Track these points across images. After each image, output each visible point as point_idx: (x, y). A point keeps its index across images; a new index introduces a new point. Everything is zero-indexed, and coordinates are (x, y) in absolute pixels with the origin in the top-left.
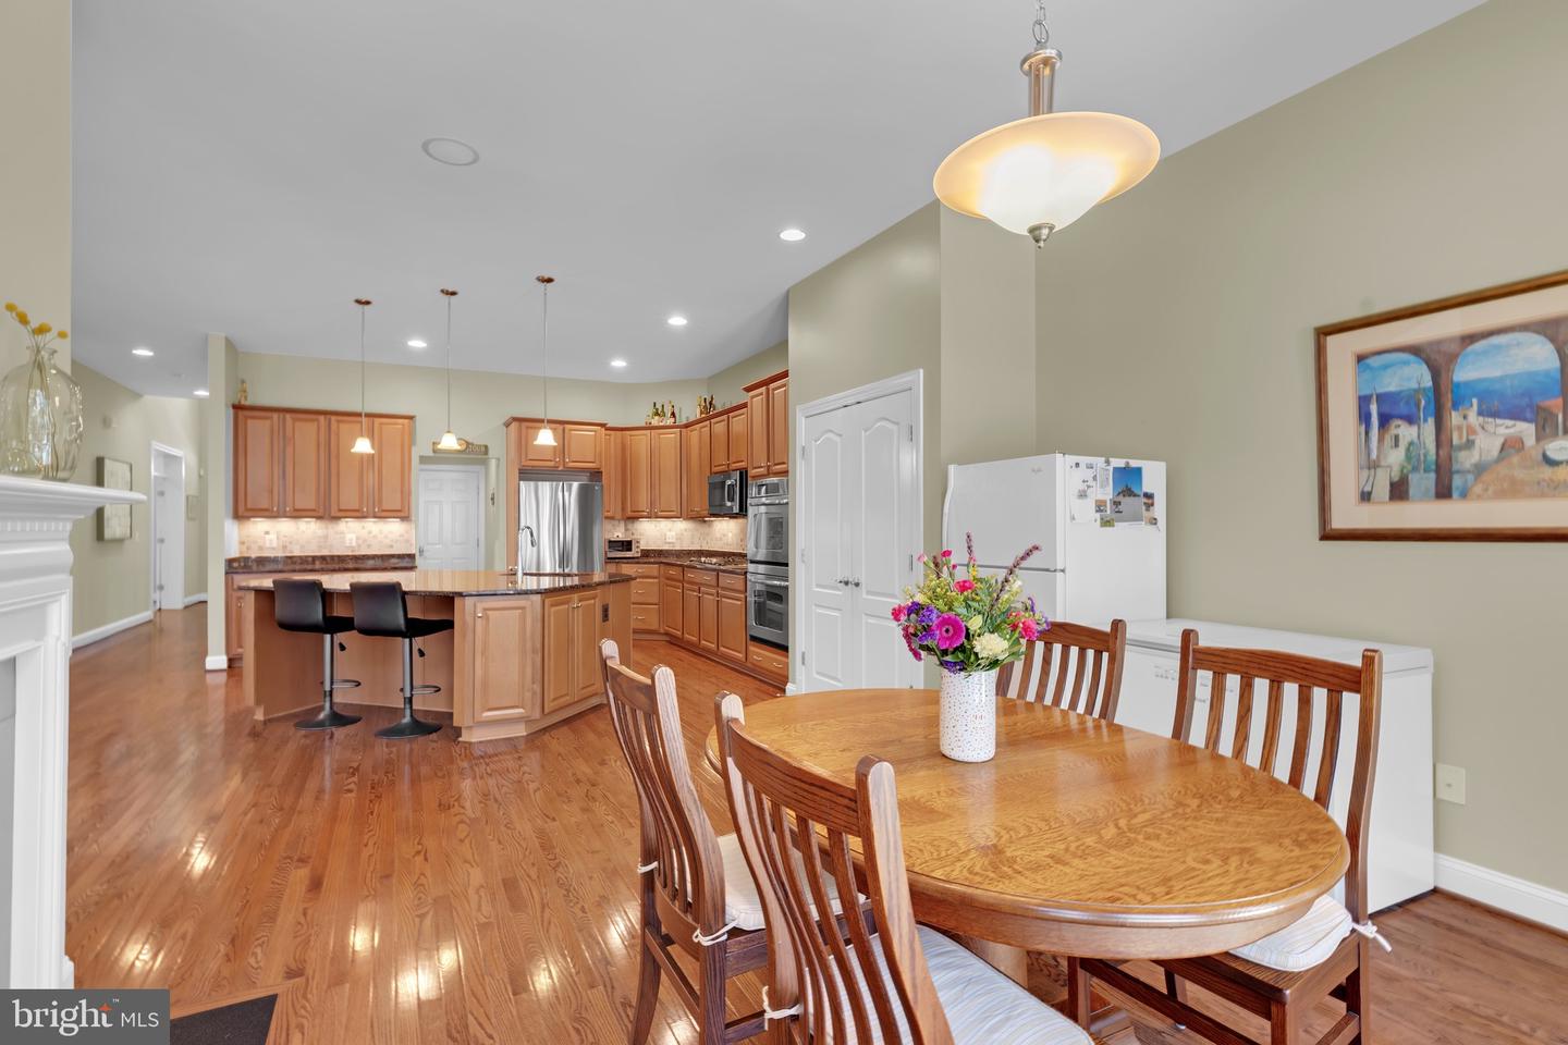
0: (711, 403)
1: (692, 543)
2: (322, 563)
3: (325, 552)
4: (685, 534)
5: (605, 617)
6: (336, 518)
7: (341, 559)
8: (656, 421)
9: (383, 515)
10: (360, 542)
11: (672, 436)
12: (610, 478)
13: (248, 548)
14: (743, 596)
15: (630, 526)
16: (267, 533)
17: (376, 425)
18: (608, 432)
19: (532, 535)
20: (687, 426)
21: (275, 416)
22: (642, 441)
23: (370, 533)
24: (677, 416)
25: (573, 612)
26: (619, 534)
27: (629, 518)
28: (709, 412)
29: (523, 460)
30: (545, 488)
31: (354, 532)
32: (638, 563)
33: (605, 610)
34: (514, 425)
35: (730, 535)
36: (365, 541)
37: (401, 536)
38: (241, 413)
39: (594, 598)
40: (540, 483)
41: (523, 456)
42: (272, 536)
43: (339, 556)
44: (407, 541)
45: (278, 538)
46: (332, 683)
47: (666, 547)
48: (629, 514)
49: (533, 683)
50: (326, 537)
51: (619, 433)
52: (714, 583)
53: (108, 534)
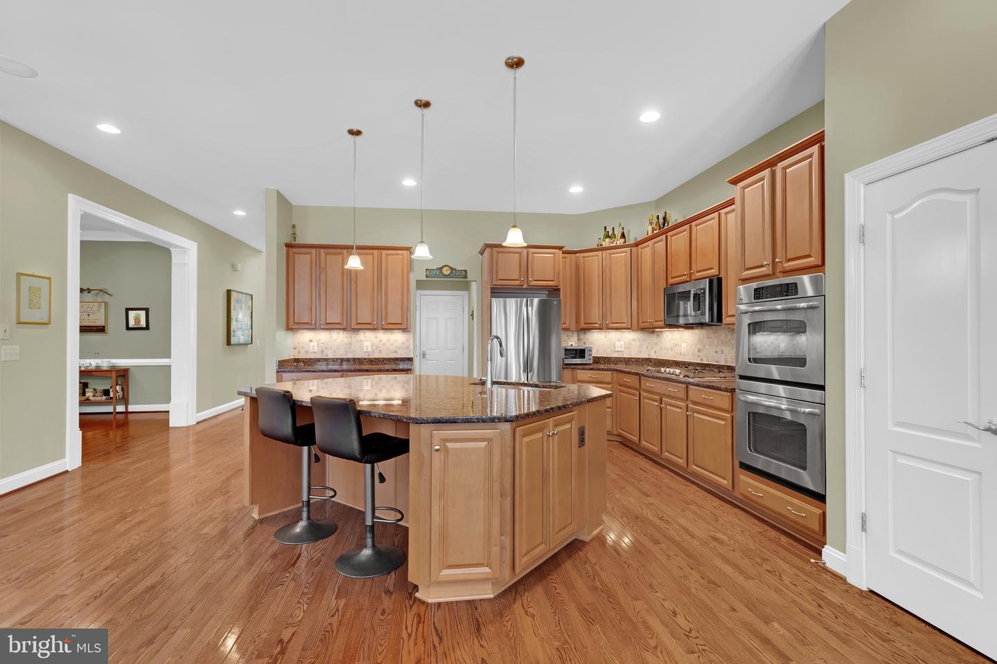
0: (664, 219)
1: (640, 352)
2: (347, 365)
3: (350, 356)
4: (632, 343)
5: (582, 441)
6: (356, 330)
7: (360, 361)
8: (607, 243)
9: (389, 327)
10: (374, 347)
11: (622, 256)
12: (566, 295)
13: (299, 353)
14: (729, 415)
15: (582, 337)
16: (311, 341)
17: (383, 255)
18: (565, 255)
19: (501, 345)
20: (637, 244)
21: (314, 251)
22: (594, 263)
23: (381, 341)
24: (626, 237)
25: (548, 441)
26: (572, 342)
27: (582, 329)
28: (664, 228)
29: (494, 280)
30: (512, 303)
31: (368, 341)
32: (591, 369)
33: (582, 433)
34: (488, 250)
35: (684, 345)
36: (377, 348)
37: (403, 343)
38: (290, 249)
39: (570, 421)
40: (508, 299)
41: (494, 276)
42: (314, 344)
43: (359, 359)
44: (408, 348)
45: (318, 345)
46: (309, 494)
47: (615, 355)
48: (583, 325)
49: (502, 535)
50: (350, 344)
51: (573, 256)
52: (682, 395)
53: (233, 340)
